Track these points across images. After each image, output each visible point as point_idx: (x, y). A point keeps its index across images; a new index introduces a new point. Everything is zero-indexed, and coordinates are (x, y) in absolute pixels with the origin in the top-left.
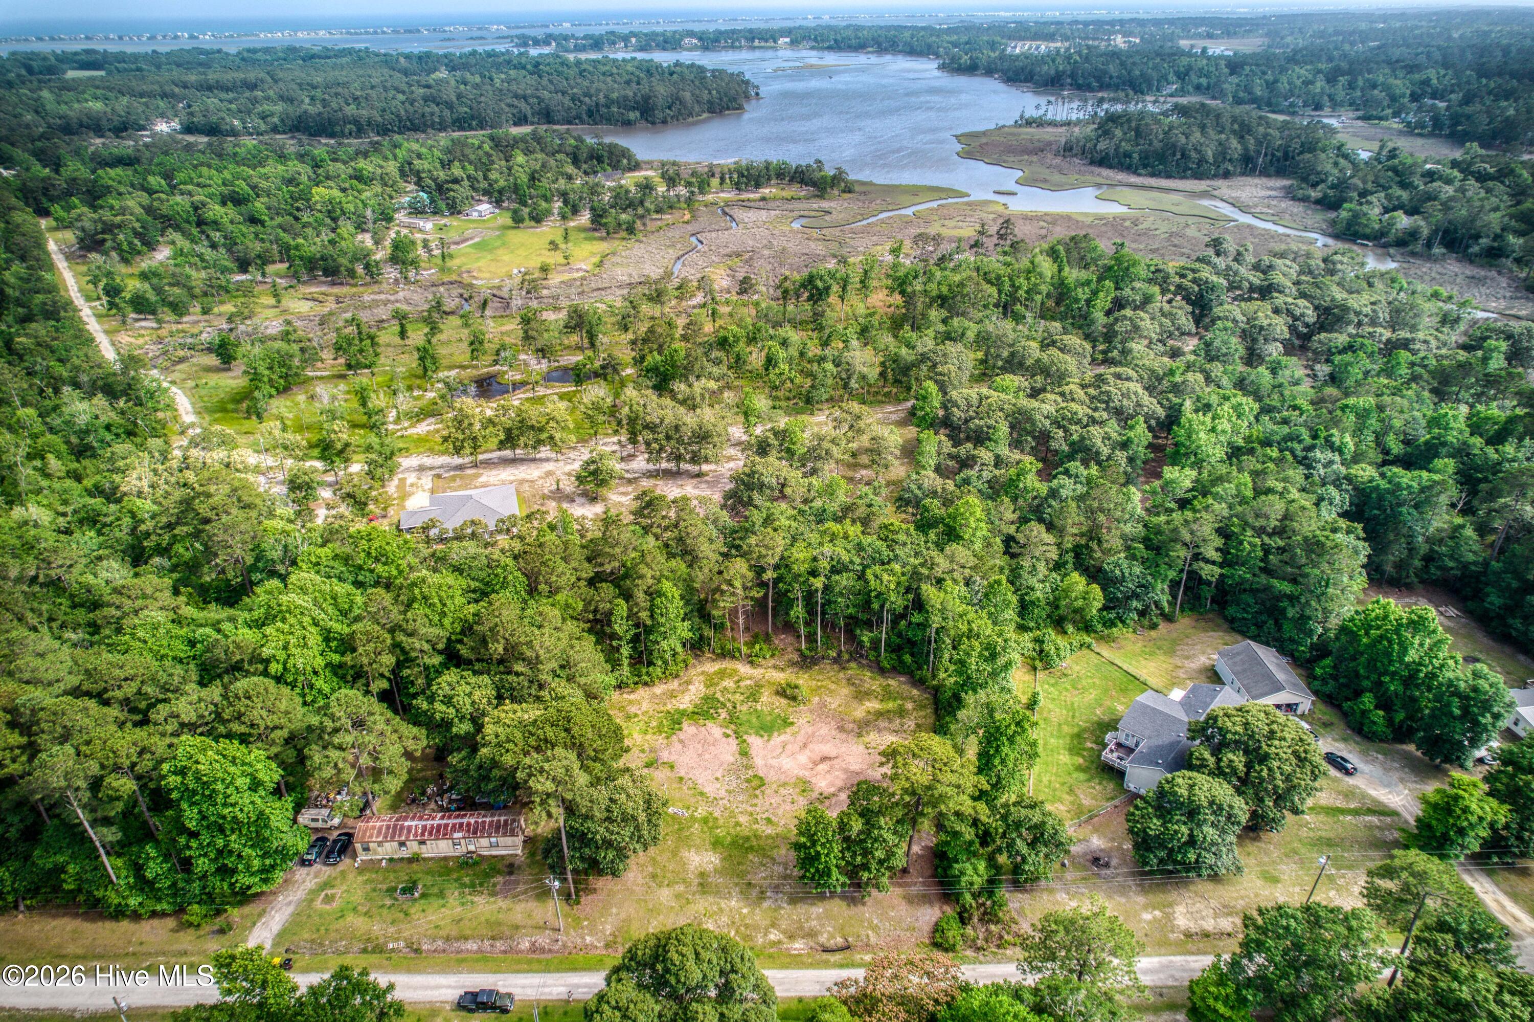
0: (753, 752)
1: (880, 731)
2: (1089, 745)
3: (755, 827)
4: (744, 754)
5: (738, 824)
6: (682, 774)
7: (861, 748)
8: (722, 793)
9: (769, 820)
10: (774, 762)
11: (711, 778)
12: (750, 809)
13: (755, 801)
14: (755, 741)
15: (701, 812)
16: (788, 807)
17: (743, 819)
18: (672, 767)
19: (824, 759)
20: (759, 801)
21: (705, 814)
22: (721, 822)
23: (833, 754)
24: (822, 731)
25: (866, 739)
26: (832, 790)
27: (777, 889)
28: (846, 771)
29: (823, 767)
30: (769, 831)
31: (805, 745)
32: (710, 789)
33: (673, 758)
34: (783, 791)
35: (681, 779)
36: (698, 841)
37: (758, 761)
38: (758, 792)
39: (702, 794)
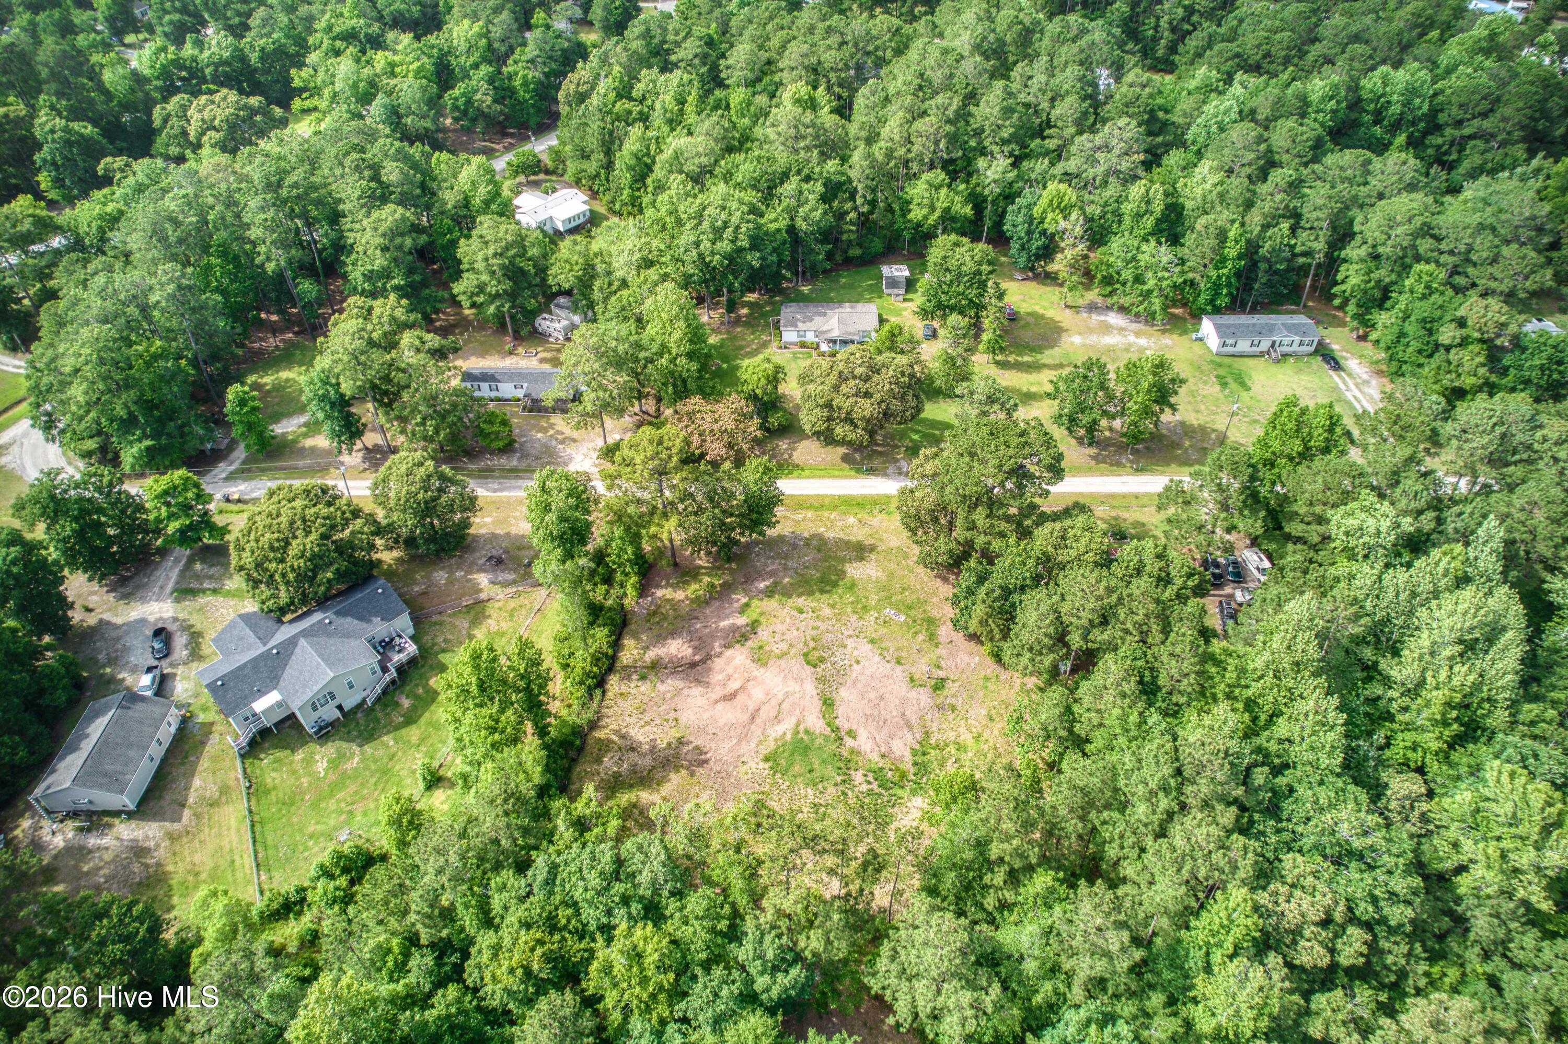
0: (817, 704)
1: (653, 749)
2: (406, 703)
3: (814, 604)
4: (828, 703)
5: (833, 606)
6: (899, 668)
7: (684, 718)
8: (850, 643)
9: (801, 612)
10: (793, 686)
11: (864, 663)
12: (819, 623)
13: (814, 633)
14: (815, 722)
15: (871, 617)
16: (780, 628)
17: (827, 612)
18: (912, 680)
19: (731, 697)
20: (811, 633)
21: (867, 617)
22: (849, 609)
23: (720, 706)
24: (727, 746)
25: (675, 734)
26: (729, 653)
27: (795, 546)
28: (707, 685)
29: (734, 685)
30: (801, 601)
31: (753, 718)
32: (865, 648)
33: (913, 694)
34: (783, 646)
35: (899, 662)
36: (870, 586)
37: (810, 688)
38: (812, 644)
39: (872, 641)
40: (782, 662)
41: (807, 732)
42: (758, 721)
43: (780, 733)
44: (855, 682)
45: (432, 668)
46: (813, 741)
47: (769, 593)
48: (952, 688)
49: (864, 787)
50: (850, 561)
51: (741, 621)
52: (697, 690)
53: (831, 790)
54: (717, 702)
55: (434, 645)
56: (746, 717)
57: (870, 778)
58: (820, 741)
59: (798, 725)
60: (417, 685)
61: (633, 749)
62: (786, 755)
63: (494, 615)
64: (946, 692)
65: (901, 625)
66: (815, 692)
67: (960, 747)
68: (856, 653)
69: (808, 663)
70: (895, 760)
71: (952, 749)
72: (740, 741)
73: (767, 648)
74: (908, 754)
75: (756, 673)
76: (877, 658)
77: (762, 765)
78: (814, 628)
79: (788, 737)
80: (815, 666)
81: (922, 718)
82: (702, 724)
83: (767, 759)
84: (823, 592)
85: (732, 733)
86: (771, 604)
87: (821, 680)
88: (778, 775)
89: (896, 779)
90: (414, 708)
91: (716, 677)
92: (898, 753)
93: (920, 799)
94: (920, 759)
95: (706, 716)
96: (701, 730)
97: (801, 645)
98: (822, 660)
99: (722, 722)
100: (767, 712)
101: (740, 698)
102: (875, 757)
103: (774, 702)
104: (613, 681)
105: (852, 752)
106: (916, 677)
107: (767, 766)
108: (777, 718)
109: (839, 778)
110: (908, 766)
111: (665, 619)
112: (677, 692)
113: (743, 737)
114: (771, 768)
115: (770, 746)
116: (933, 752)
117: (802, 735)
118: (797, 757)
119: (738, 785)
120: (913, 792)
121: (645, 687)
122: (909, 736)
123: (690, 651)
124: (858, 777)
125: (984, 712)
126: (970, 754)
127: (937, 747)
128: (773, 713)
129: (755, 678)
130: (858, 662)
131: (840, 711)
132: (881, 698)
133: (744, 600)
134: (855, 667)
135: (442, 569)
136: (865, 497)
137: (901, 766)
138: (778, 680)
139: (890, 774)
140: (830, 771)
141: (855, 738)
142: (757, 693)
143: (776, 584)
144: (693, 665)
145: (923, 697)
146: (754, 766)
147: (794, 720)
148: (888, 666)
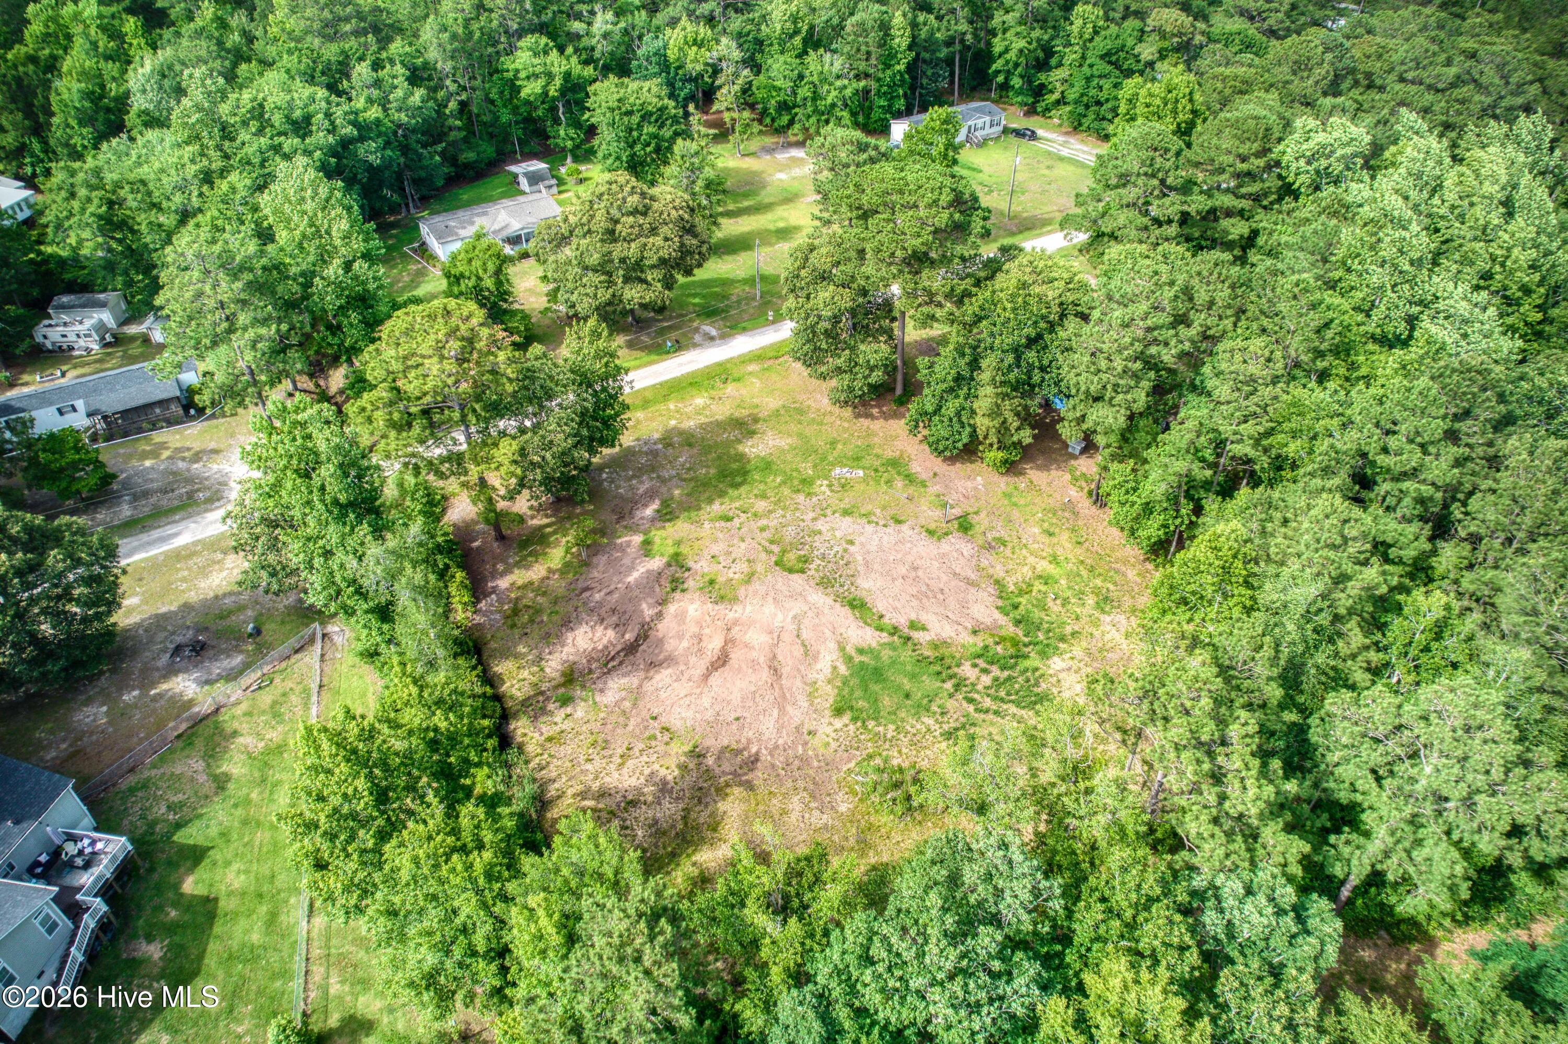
0: (844, 612)
1: (664, 788)
2: (153, 949)
3: (737, 504)
4: (858, 606)
5: (764, 496)
6: (905, 527)
7: (676, 723)
8: (821, 525)
9: (728, 519)
10: (797, 607)
11: (859, 540)
12: (764, 522)
13: (767, 534)
14: (861, 635)
15: (821, 487)
16: (716, 549)
17: (761, 505)
18: (931, 533)
19: (722, 661)
20: (763, 537)
21: (815, 489)
22: (786, 491)
23: (716, 679)
24: (768, 724)
25: (679, 749)
26: (672, 608)
27: (654, 454)
28: (670, 660)
29: (714, 644)
30: (717, 507)
31: (775, 671)
32: (845, 526)
33: (946, 547)
34: (741, 567)
35: (898, 521)
36: (789, 457)
37: (819, 598)
38: (776, 549)
39: (846, 513)
40: (756, 585)
41: (861, 651)
42: (785, 671)
43: (828, 671)
44: (867, 564)
45: (172, 864)
46: (877, 657)
47: (667, 515)
48: (981, 522)
49: (986, 680)
50: (739, 441)
51: (656, 563)
52: (663, 676)
53: (951, 704)
54: (706, 677)
55: (152, 825)
56: (765, 675)
57: (983, 665)
58: (886, 654)
59: (842, 649)
60: (160, 908)
61: (633, 803)
62: (858, 693)
63: (244, 727)
64: (978, 529)
65: (865, 480)
66: (829, 601)
67: (1046, 580)
68: (838, 534)
69: (791, 571)
70: (992, 630)
71: (1038, 586)
72: (782, 710)
73: (721, 579)
74: (997, 615)
75: (731, 615)
76: (870, 528)
77: (838, 723)
78: (762, 530)
79: (843, 669)
80: (802, 571)
81: (979, 569)
82: (709, 715)
83: (838, 712)
84: (737, 486)
85: (762, 705)
86: (680, 528)
87: (825, 583)
88: (871, 724)
89: (1012, 651)
90: (177, 951)
91: (676, 645)
92: (988, 621)
93: (1056, 659)
94: (1016, 614)
95: (706, 701)
96: (715, 724)
97: (763, 556)
98: (806, 560)
99: (736, 698)
100: (789, 654)
101: (736, 655)
102: (967, 639)
103: (787, 637)
104: (521, 728)
105: (936, 647)
106: (933, 526)
107: (846, 719)
108: (809, 654)
109: (949, 685)
110: (1010, 630)
111: (538, 612)
112: (637, 695)
113: (782, 702)
114: (855, 719)
115: (828, 695)
116: (1023, 600)
117: (858, 659)
118: (876, 688)
119: (829, 765)
120: (1044, 655)
121: (580, 711)
122: (981, 594)
123: (611, 634)
124: (967, 671)
125: (1036, 530)
126: (1063, 582)
127: (1021, 593)
128: (798, 651)
129: (736, 622)
130: (851, 542)
131: (881, 606)
132: (916, 569)
133: (638, 539)
134: (852, 549)
135: (89, 702)
136: (693, 374)
137: (1004, 633)
138: (769, 608)
139: (999, 649)
140: (929, 683)
141: (924, 628)
142: (757, 638)
143: (665, 504)
144: (631, 649)
145: (958, 546)
146: (829, 730)
147: (832, 645)
148: (889, 530)
